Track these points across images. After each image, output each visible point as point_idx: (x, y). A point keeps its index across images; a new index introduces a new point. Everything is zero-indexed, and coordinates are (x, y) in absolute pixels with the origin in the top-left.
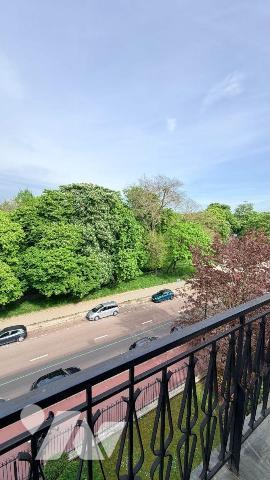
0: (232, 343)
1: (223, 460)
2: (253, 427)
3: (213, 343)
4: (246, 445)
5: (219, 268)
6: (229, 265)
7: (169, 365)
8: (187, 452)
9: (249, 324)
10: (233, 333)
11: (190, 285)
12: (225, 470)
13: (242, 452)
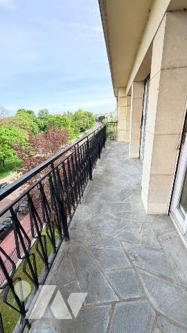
0: (50, 180)
1: (62, 239)
2: (71, 218)
3: (40, 182)
4: (70, 227)
5: (38, 155)
6: (43, 152)
7: (14, 204)
8: (42, 247)
9: (57, 167)
10: (49, 174)
11: (21, 173)
12: (64, 243)
13: (69, 231)
